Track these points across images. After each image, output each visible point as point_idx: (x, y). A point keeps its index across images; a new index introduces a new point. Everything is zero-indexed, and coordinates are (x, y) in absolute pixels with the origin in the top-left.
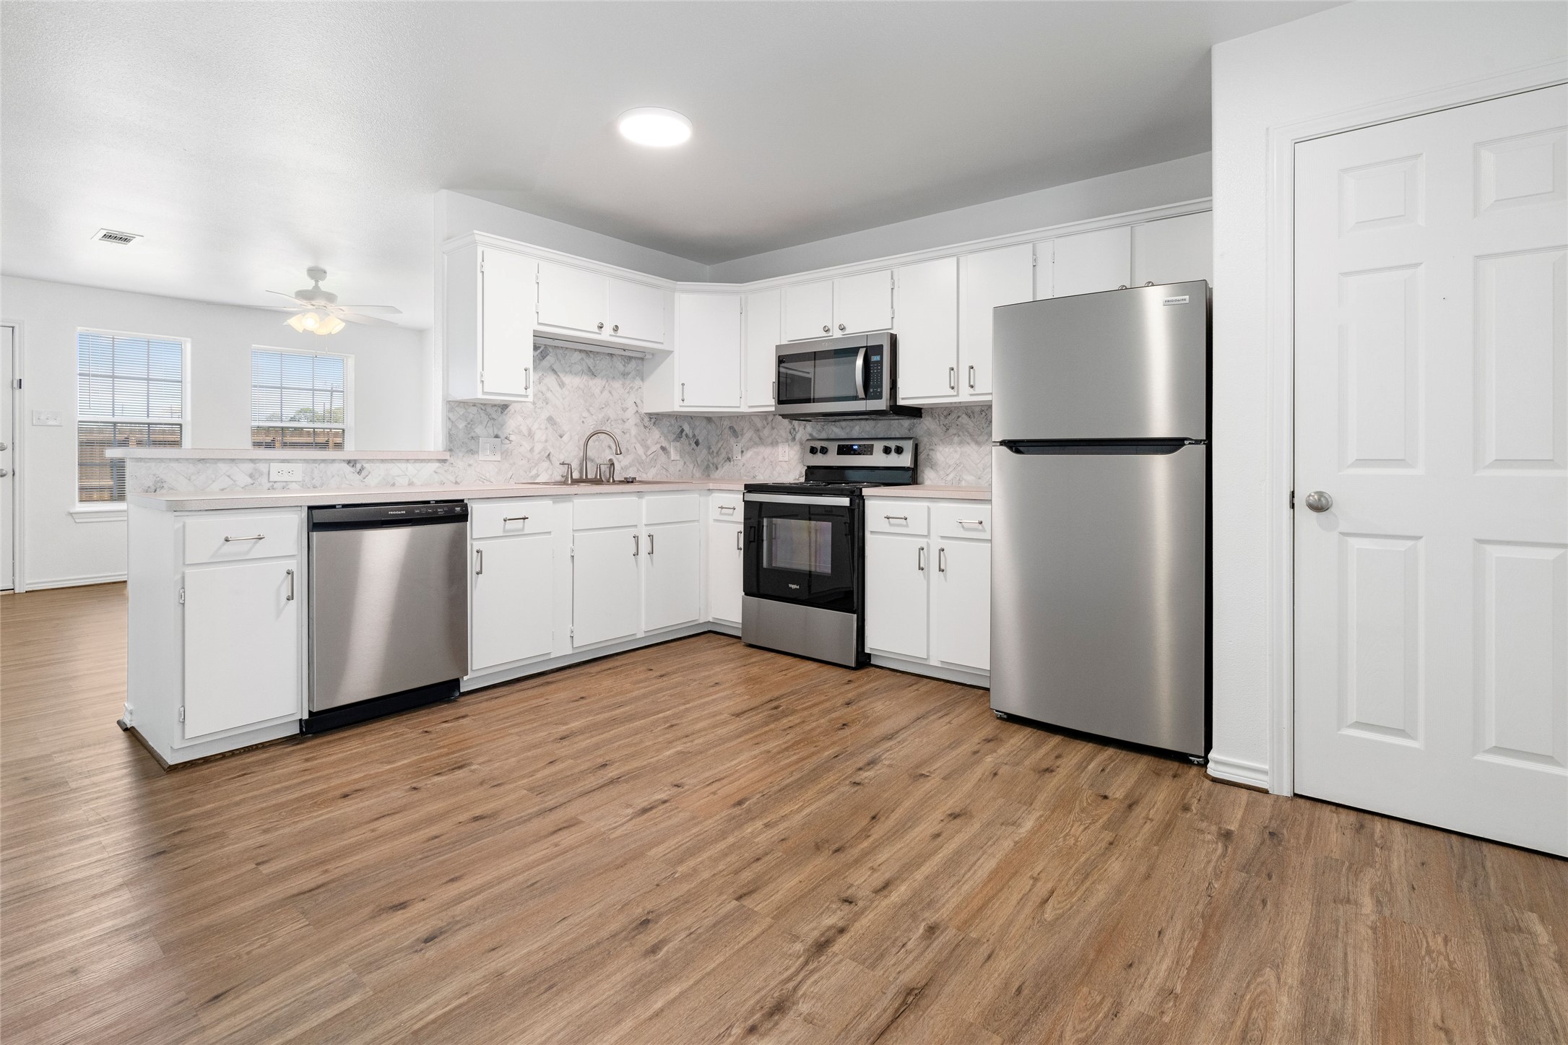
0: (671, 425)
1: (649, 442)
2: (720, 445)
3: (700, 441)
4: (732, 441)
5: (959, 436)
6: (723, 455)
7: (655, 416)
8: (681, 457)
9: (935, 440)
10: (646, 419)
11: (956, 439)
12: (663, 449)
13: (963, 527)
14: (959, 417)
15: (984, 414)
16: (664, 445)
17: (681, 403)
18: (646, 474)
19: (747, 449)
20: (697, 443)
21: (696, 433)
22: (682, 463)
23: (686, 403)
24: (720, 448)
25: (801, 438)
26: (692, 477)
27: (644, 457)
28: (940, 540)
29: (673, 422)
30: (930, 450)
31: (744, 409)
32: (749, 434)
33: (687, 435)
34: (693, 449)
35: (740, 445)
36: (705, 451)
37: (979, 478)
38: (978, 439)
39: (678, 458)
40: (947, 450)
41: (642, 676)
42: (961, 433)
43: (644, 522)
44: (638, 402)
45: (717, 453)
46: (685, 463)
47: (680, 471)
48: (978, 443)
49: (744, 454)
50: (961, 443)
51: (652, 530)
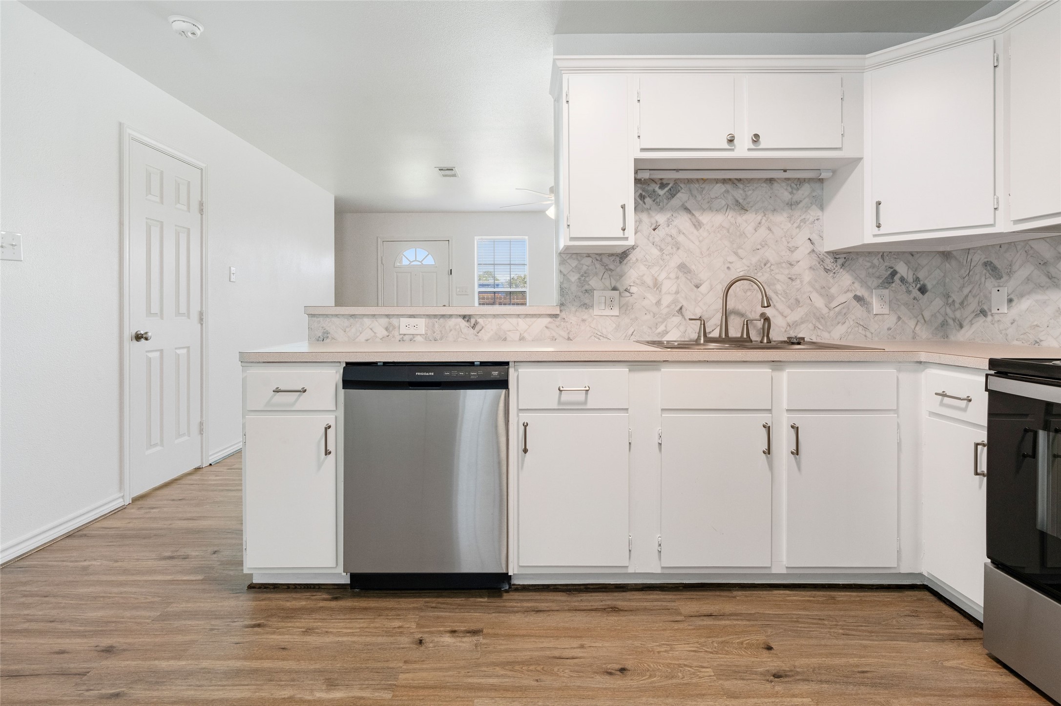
0: (873, 266)
1: (833, 290)
2: (966, 291)
3: (929, 286)
4: (990, 284)
6: (973, 305)
7: (845, 256)
8: (891, 308)
10: (829, 260)
12: (858, 299)
16: (859, 294)
17: (876, 231)
18: (829, 332)
19: (1022, 296)
20: (923, 290)
21: (921, 275)
22: (893, 318)
23: (883, 230)
24: (967, 296)
26: (914, 338)
27: (825, 311)
29: (876, 262)
31: (1004, 226)
32: (1023, 272)
33: (902, 280)
34: (915, 298)
35: (1005, 291)
36: (938, 302)
39: (886, 310)
41: (744, 660)
43: (785, 406)
44: (815, 237)
45: (962, 303)
46: (899, 318)
47: (889, 329)
49: (1014, 304)
51: (798, 419)
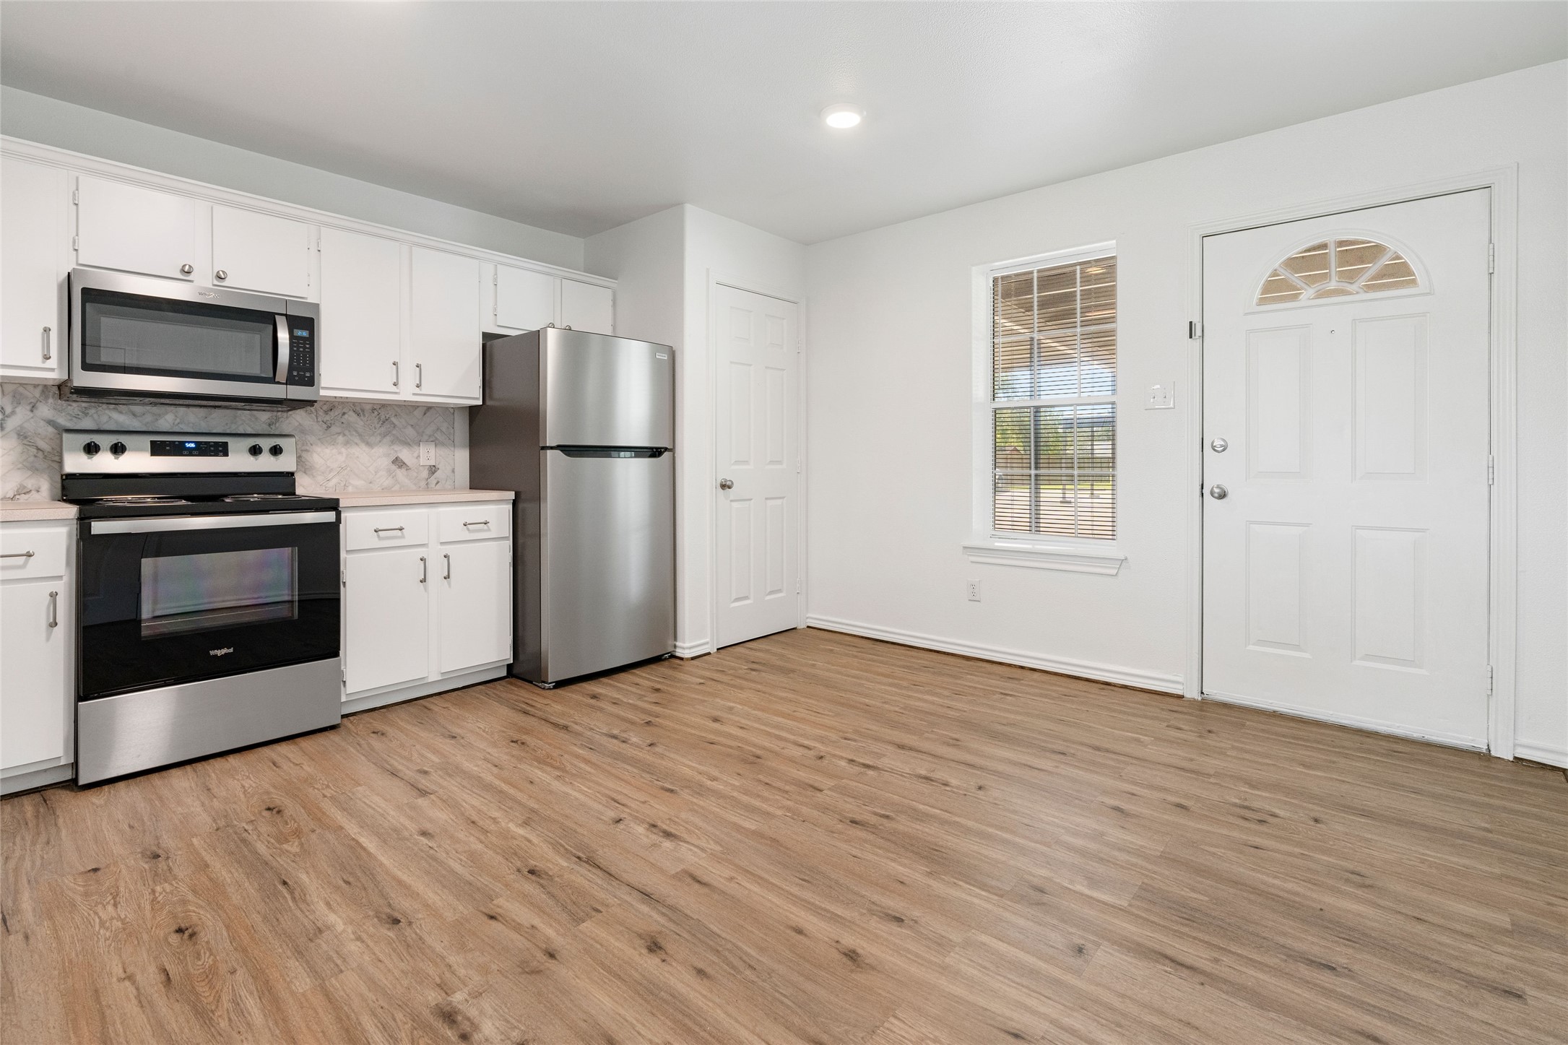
5: (344, 435)
9: (311, 438)
11: (341, 439)
13: (468, 529)
14: (344, 414)
15: (376, 413)
30: (302, 450)
37: (371, 483)
38: (369, 441)
40: (328, 451)
42: (347, 432)
48: (368, 444)
50: (347, 443)
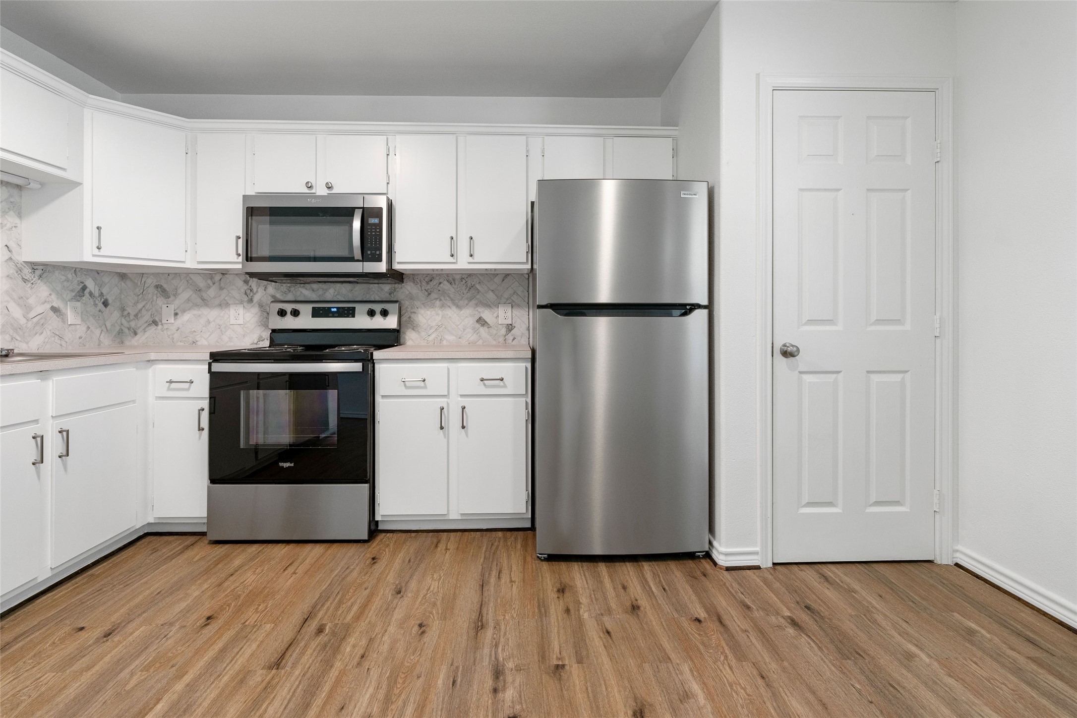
0: (67, 280)
1: (32, 301)
2: (140, 306)
3: (110, 301)
4: (160, 301)
5: (440, 300)
6: (147, 317)
7: (42, 267)
8: (83, 320)
9: (417, 303)
10: (27, 271)
11: (438, 303)
12: (55, 310)
13: (484, 385)
14: (440, 283)
15: (464, 281)
16: (55, 305)
17: (96, 252)
18: (27, 343)
19: (184, 311)
20: (106, 304)
21: (104, 291)
22: (84, 329)
23: (102, 252)
24: (141, 310)
25: (260, 300)
26: (99, 345)
27: (23, 321)
28: (460, 399)
29: (70, 276)
30: (411, 312)
31: (190, 264)
32: (185, 295)
33: (91, 294)
34: (100, 311)
35: (172, 307)
36: (116, 314)
37: (460, 338)
38: (459, 304)
39: (79, 321)
40: (428, 312)
42: (442, 298)
44: (12, 245)
45: (136, 316)
46: (88, 328)
47: (80, 338)
48: (458, 307)
49: (178, 316)
50: (442, 306)
51: (65, 424)
